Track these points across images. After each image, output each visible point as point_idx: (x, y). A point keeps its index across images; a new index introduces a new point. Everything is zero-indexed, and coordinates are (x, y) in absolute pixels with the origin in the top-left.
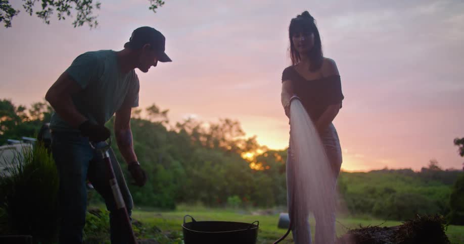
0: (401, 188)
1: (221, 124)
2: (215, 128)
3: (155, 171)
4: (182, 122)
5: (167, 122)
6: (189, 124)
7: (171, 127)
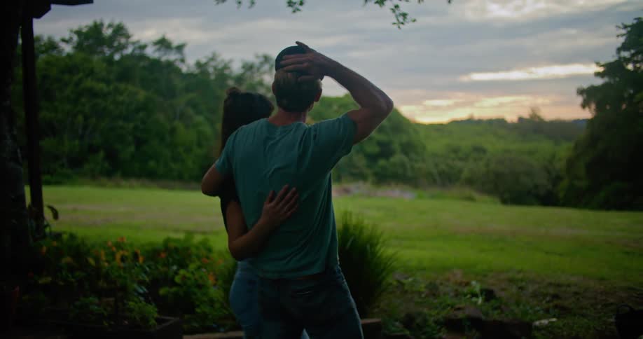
0: (494, 146)
1: (257, 62)
2: (249, 67)
3: (173, 131)
4: (203, 61)
5: (183, 61)
6: (213, 63)
7: (188, 67)
